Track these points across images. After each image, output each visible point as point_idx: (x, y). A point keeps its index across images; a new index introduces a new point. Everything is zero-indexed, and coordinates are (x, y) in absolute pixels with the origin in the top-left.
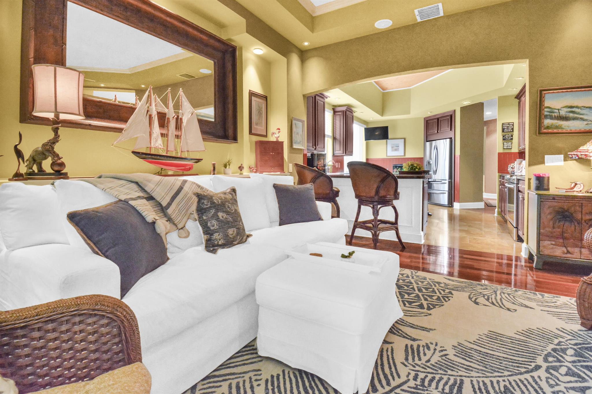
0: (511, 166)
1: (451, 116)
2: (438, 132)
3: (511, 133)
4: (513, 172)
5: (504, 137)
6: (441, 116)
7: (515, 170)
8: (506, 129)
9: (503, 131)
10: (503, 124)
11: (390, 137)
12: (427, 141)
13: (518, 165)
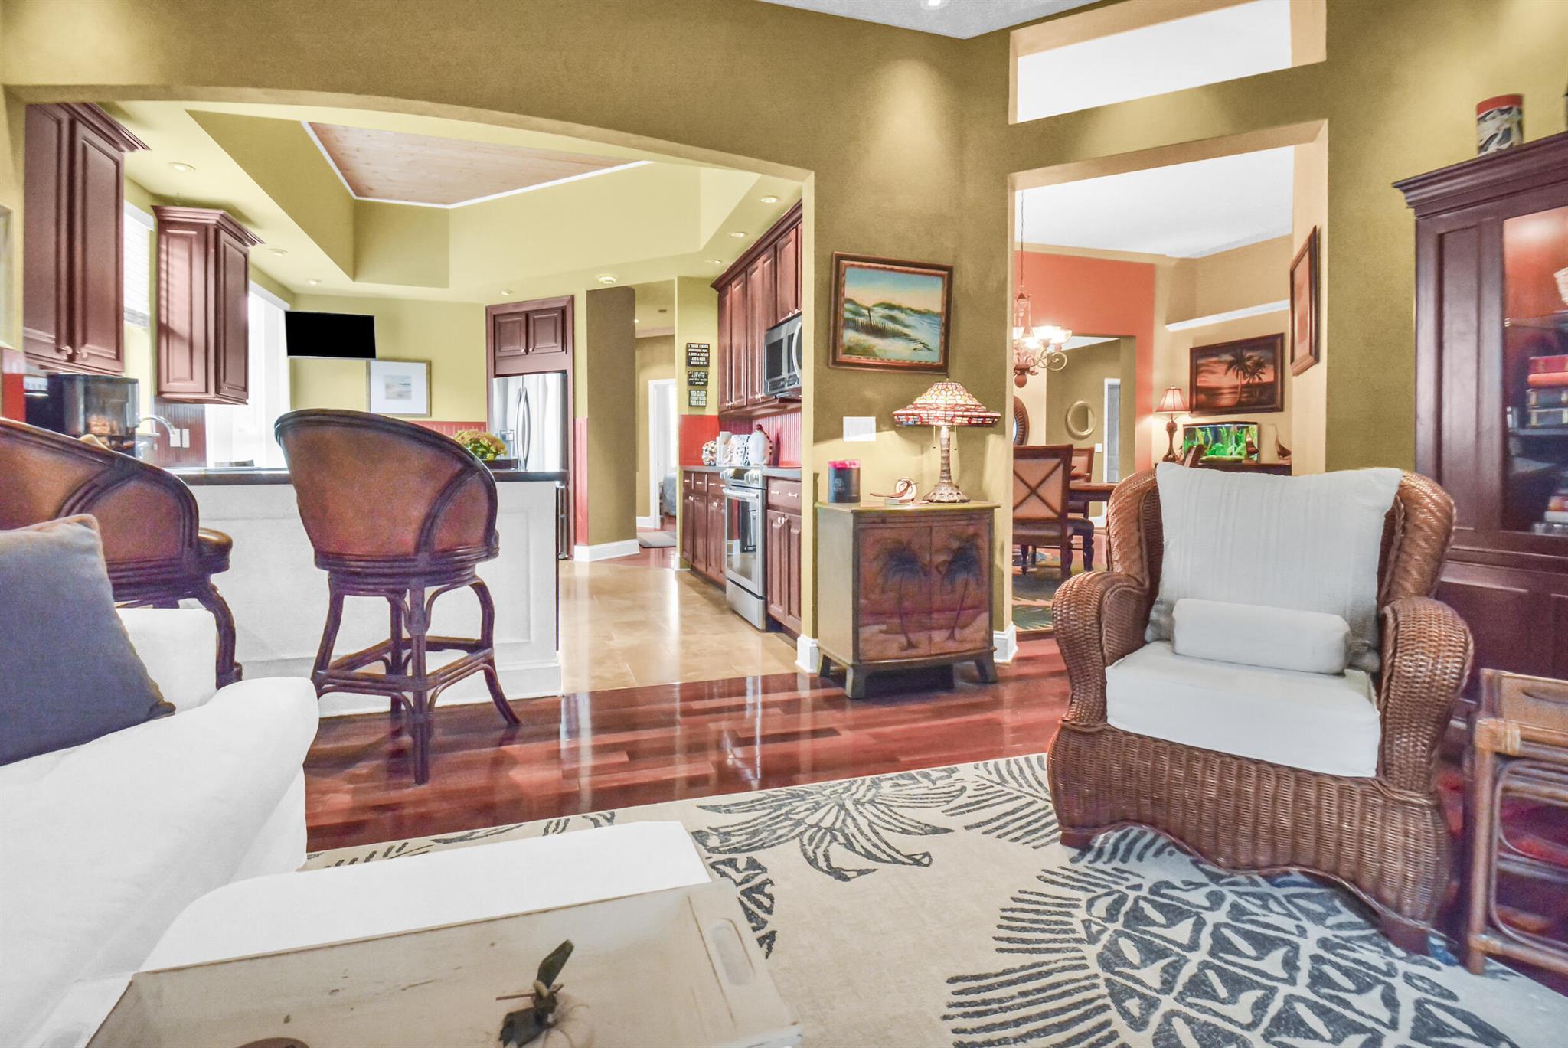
0: (710, 449)
1: (563, 311)
2: (527, 351)
3: (704, 369)
4: (712, 463)
5: (690, 376)
6: (535, 308)
7: (718, 457)
8: (695, 359)
9: (689, 364)
10: (688, 346)
11: (379, 352)
12: (496, 376)
13: (723, 446)
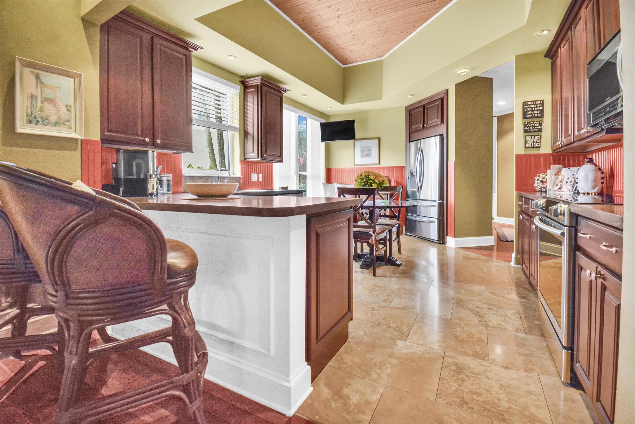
0: (541, 179)
1: (442, 100)
2: (424, 127)
3: (539, 119)
4: (543, 190)
5: (526, 126)
7: (549, 185)
8: (530, 112)
9: (525, 117)
10: (524, 104)
12: (410, 142)
13: (553, 177)
